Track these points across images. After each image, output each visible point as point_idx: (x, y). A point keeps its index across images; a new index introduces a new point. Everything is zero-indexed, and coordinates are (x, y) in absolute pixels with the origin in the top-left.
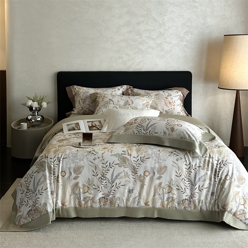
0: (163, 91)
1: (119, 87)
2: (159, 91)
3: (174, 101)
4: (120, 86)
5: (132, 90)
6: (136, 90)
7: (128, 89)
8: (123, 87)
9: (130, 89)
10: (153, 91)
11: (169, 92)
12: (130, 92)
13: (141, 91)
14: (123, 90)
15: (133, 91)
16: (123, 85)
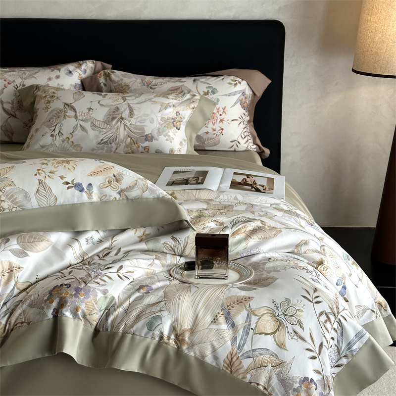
0: (194, 80)
1: (71, 67)
2: (183, 79)
3: (224, 109)
4: (75, 64)
5: (108, 76)
6: (118, 76)
7: (98, 72)
8: (83, 67)
9: (102, 72)
10: (167, 79)
11: (213, 81)
12: (102, 80)
13: (131, 79)
14: (84, 76)
15: (110, 79)
16: (82, 60)
